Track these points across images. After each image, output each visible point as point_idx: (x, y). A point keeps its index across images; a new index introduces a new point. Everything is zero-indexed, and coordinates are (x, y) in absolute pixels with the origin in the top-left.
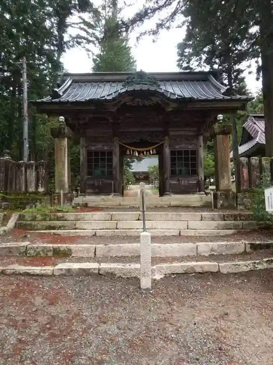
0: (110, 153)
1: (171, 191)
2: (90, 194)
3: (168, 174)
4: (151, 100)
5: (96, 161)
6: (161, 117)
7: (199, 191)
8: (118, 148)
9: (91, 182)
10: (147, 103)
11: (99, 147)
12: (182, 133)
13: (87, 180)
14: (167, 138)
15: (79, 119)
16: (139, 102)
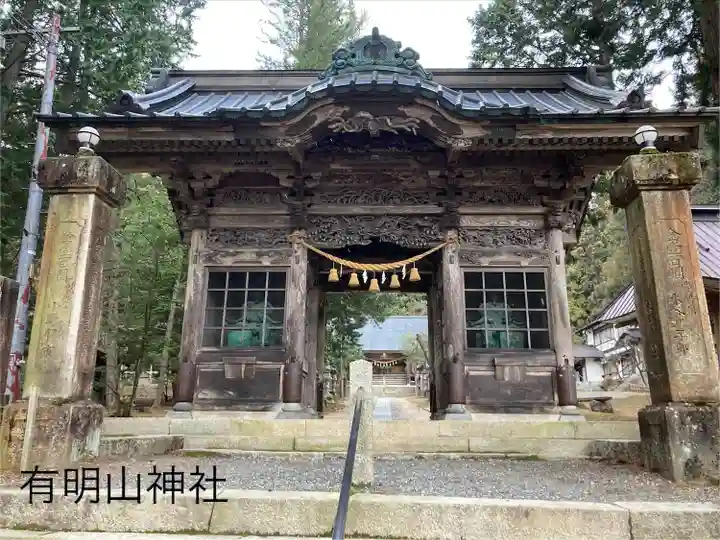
0: (279, 279)
1: (468, 401)
2: (206, 406)
3: (458, 345)
4: (404, 116)
5: (236, 300)
6: (434, 173)
7: (561, 404)
8: (304, 264)
9: (213, 367)
10: (390, 124)
11: (246, 257)
12: (501, 221)
13: (200, 360)
14: (451, 234)
15: (192, 178)
16: (368, 119)
